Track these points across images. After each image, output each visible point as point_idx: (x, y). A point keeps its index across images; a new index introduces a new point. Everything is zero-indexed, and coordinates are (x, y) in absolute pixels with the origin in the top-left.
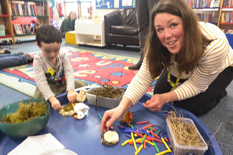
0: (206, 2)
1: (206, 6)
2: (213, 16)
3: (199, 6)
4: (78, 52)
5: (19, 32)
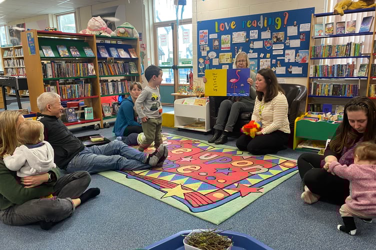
0: (347, 70)
1: (347, 75)
2: (359, 88)
3: (338, 75)
4: (178, 140)
5: (107, 114)
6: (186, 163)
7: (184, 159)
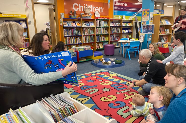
6: (107, 87)
7: (108, 90)
